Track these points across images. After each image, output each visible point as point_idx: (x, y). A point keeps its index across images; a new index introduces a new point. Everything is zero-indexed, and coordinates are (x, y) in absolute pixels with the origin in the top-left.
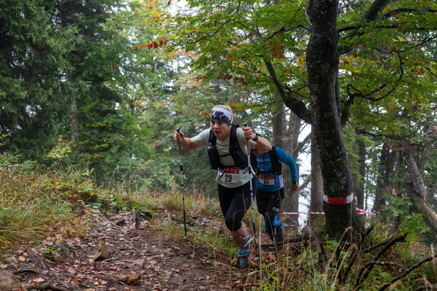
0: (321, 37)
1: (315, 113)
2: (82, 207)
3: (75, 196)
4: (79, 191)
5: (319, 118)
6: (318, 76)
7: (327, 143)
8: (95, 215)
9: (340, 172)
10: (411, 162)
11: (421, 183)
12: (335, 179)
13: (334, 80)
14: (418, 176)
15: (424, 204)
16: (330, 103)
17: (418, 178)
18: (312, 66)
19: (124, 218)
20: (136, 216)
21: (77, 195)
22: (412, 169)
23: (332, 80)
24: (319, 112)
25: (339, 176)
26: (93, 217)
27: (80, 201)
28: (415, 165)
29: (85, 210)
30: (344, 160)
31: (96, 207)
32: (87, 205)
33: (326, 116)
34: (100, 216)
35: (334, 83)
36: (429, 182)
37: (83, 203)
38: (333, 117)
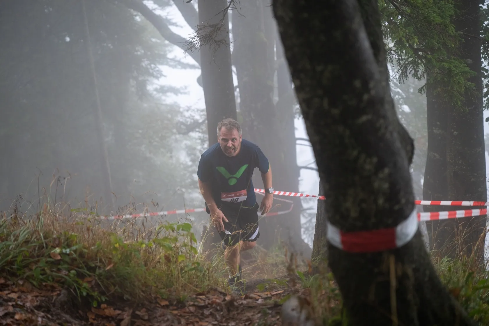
9: (369, 155)
12: (356, 178)
25: (368, 167)
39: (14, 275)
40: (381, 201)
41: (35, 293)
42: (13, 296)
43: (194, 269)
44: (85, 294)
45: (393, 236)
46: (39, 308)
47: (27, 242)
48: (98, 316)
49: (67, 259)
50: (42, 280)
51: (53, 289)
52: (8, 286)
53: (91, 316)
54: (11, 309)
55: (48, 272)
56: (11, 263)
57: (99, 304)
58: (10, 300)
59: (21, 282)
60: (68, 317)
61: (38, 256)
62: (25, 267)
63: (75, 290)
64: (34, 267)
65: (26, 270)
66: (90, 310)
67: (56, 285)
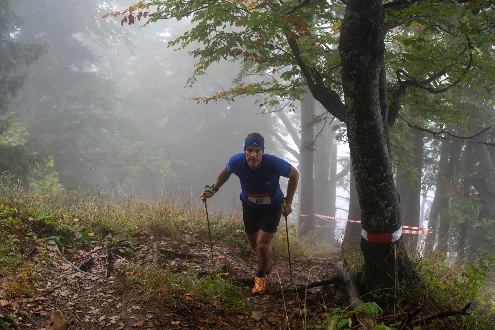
0: (359, 17)
1: (351, 122)
2: (34, 243)
3: (24, 226)
4: (31, 219)
5: (356, 128)
6: (355, 72)
7: (367, 161)
8: (51, 255)
9: (384, 200)
10: (483, 151)
12: (377, 210)
13: (378, 76)
16: (371, 108)
17: (492, 172)
18: (346, 57)
19: (93, 256)
20: (109, 252)
21: (27, 225)
22: (483, 160)
23: (374, 77)
25: (383, 205)
26: (47, 258)
27: (30, 234)
28: (488, 154)
29: (37, 247)
30: (390, 184)
31: (53, 242)
32: (41, 240)
33: (365, 125)
34: (59, 255)
35: (377, 80)
37: (35, 237)
38: (375, 127)
39: (219, 239)
40: (387, 221)
41: (227, 248)
42: (218, 248)
43: (295, 245)
44: (248, 250)
45: (391, 237)
46: (229, 254)
47: (225, 226)
48: (253, 260)
49: (242, 235)
50: (231, 243)
51: (235, 247)
52: (216, 243)
53: (250, 260)
54: (217, 253)
55: (233, 239)
56: (218, 234)
57: (254, 256)
58: (217, 249)
59: (222, 243)
60: (240, 259)
61: (230, 232)
62: (224, 236)
63: (244, 248)
64: (227, 237)
65: (224, 238)
66: (250, 258)
67: (236, 245)
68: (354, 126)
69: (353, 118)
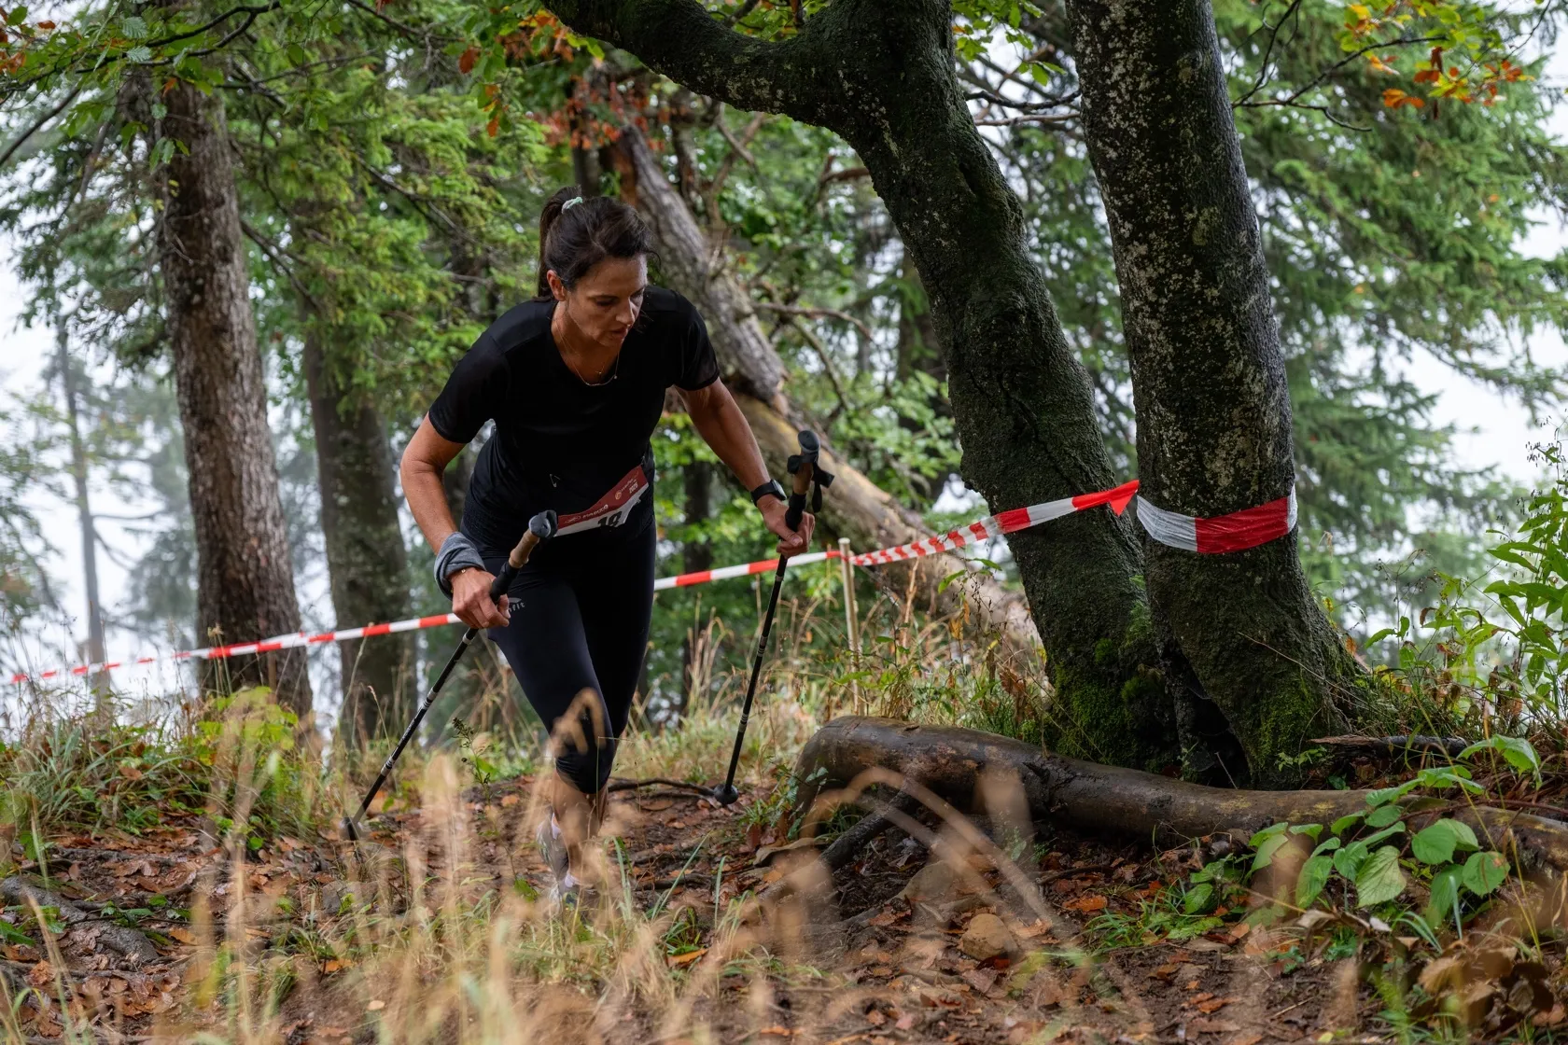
1: (1119, 69)
5: (1146, 92)
7: (1195, 221)
10: (656, 201)
11: (740, 317)
14: (717, 275)
15: (781, 437)
17: (718, 288)
22: (669, 239)
24: (1147, 57)
28: (680, 210)
36: (769, 295)
68: (1136, 84)
69: (1131, 50)
